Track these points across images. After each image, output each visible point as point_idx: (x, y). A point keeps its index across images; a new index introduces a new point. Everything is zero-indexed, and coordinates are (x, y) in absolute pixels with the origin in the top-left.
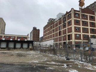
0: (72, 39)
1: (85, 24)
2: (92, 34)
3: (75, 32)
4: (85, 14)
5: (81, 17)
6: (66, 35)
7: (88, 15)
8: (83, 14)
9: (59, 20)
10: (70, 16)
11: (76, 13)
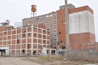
0: (31, 48)
1: (40, 36)
2: (44, 44)
3: (34, 42)
4: (40, 29)
5: (37, 31)
6: (25, 44)
7: (42, 29)
8: (39, 28)
9: (18, 28)
10: (30, 29)
11: (35, 28)
